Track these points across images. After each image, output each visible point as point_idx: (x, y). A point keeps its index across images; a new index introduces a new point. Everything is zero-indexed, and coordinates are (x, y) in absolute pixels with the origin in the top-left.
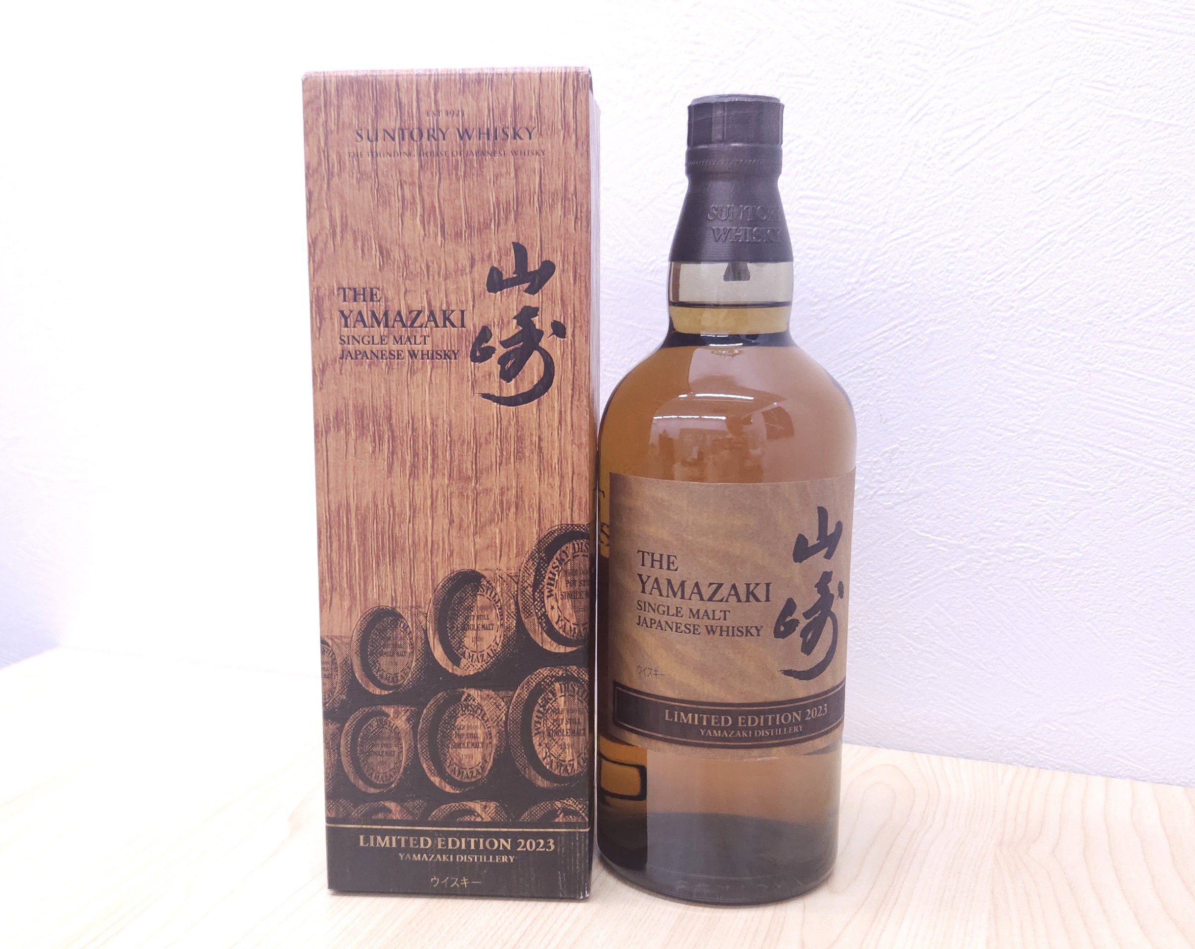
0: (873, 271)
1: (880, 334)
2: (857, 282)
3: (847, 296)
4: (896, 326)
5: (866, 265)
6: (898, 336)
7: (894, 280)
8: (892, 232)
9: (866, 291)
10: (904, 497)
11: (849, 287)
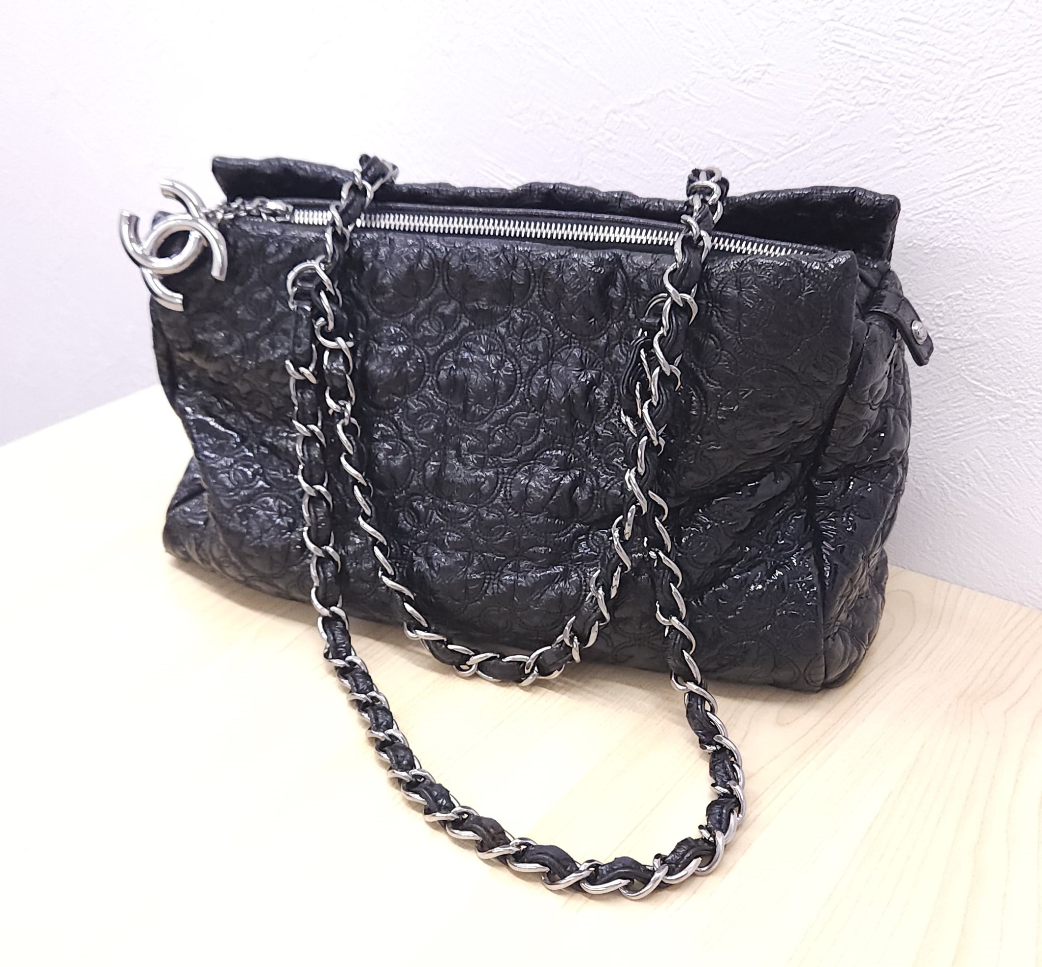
0: (963, 109)
1: (961, 176)
2: (946, 118)
3: (935, 132)
5: (957, 100)
6: (979, 181)
10: (960, 343)
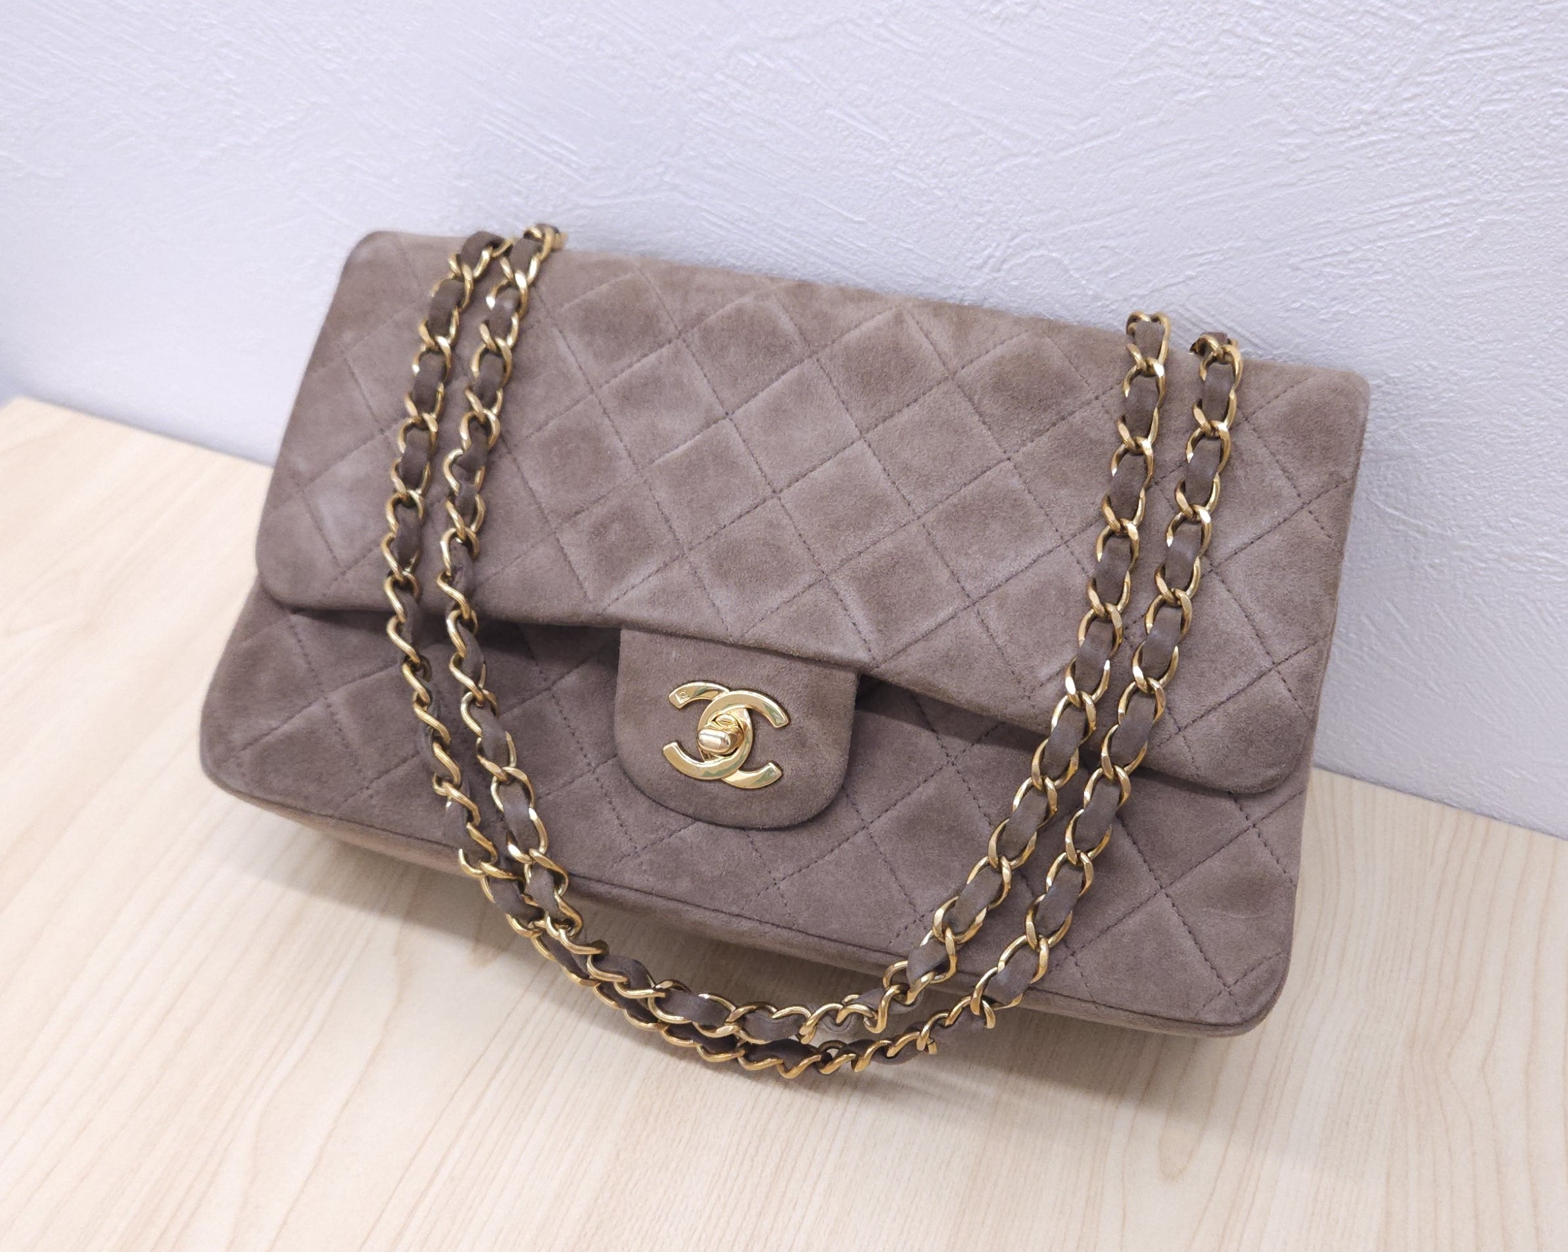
4: (1426, 199)
7: (1444, 122)
8: (1464, 36)
9: (1386, 130)
11: (1359, 118)
